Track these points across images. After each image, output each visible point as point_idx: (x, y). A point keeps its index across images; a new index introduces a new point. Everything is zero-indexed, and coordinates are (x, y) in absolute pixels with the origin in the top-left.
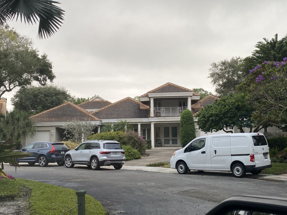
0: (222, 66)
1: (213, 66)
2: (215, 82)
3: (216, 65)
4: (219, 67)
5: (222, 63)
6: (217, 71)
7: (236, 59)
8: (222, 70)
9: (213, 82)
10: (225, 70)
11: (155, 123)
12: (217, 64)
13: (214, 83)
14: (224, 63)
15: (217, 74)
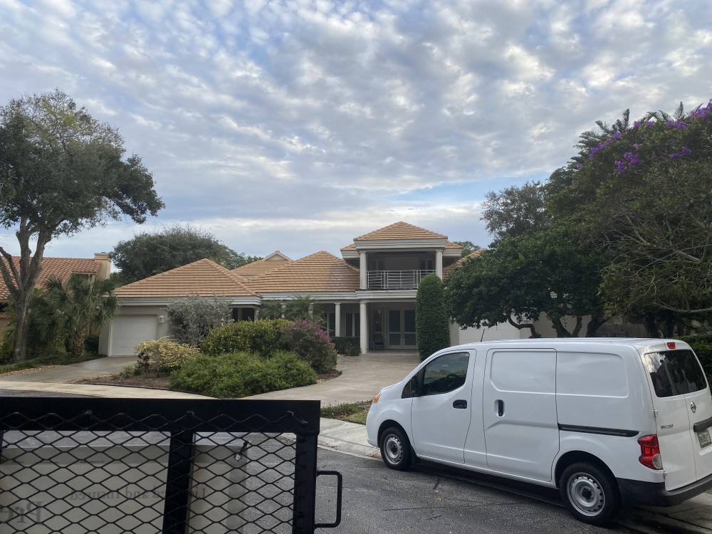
0: (507, 198)
1: (490, 199)
2: (492, 227)
3: (494, 196)
4: (502, 200)
5: (506, 192)
6: (498, 207)
7: (532, 185)
8: (505, 204)
9: (489, 229)
10: (512, 204)
11: (369, 301)
12: (498, 193)
13: (492, 230)
14: (509, 193)
15: (497, 213)
